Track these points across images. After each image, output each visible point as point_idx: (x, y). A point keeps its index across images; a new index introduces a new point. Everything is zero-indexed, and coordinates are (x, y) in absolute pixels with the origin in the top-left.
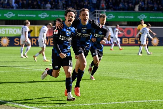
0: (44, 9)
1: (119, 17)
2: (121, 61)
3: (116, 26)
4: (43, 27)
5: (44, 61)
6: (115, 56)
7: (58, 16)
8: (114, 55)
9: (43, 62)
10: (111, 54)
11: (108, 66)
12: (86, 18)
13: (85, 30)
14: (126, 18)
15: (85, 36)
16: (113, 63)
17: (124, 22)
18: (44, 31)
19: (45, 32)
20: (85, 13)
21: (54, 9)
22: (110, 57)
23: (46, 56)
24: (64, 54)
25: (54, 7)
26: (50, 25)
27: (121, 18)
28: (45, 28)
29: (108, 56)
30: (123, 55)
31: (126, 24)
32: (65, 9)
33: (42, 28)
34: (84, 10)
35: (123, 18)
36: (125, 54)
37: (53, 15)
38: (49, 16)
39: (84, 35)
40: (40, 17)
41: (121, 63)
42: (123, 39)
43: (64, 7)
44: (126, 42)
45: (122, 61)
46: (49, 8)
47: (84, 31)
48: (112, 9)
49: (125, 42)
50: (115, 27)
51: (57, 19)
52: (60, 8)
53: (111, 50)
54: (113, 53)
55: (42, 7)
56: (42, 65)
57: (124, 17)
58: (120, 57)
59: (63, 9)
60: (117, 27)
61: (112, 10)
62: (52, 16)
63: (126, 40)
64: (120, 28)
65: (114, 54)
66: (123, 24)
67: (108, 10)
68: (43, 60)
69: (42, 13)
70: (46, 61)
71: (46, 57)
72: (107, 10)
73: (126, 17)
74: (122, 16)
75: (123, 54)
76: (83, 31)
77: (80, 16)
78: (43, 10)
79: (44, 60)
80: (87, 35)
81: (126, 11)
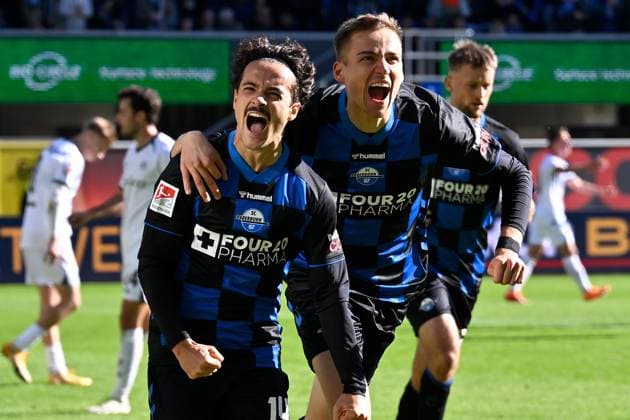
0: (46, 25)
1: (563, 75)
2: (578, 376)
3: (553, 136)
4: (54, 150)
5: (51, 383)
6: (536, 338)
7: (141, 74)
8: (531, 333)
9: (42, 388)
10: (510, 328)
11: (487, 408)
12: (387, 78)
13: (372, 171)
14: (610, 84)
15: (376, 208)
16: (527, 387)
17: (599, 107)
18: (58, 176)
19: (61, 183)
20: (379, 43)
21: (118, 23)
22: (500, 345)
23: (65, 349)
24: (205, 349)
25: (116, 13)
26: (97, 129)
27: (574, 83)
28: (64, 154)
29: (490, 346)
30: (588, 337)
31: (609, 119)
32: (188, 24)
33: (46, 155)
34: (371, 25)
35: (589, 84)
36: (605, 326)
37: (113, 65)
38: (83, 74)
39: (366, 205)
40: (21, 81)
41: (579, 386)
42: (593, 225)
43: (183, 13)
44: (614, 243)
45: (586, 377)
46: (80, 22)
47: (367, 173)
48: (514, 20)
49: (603, 244)
50: (543, 142)
51: (124, 95)
52: (159, 16)
53: (511, 298)
54: (522, 322)
55: (35, 16)
56: (38, 410)
57: (592, 75)
58: (569, 345)
59: (179, 27)
60: (557, 145)
61: (509, 30)
62: (105, 73)
63: (613, 230)
64: (575, 149)
65: (530, 328)
66: (591, 119)
67: (486, 31)
68: (46, 377)
69: (35, 53)
70: (63, 382)
71: (66, 357)
72: (477, 31)
73: (608, 75)
74: (582, 68)
75: (594, 326)
76: (363, 171)
77: (340, 66)
78: (39, 32)
79: (56, 376)
80: (387, 199)
81: (610, 37)
